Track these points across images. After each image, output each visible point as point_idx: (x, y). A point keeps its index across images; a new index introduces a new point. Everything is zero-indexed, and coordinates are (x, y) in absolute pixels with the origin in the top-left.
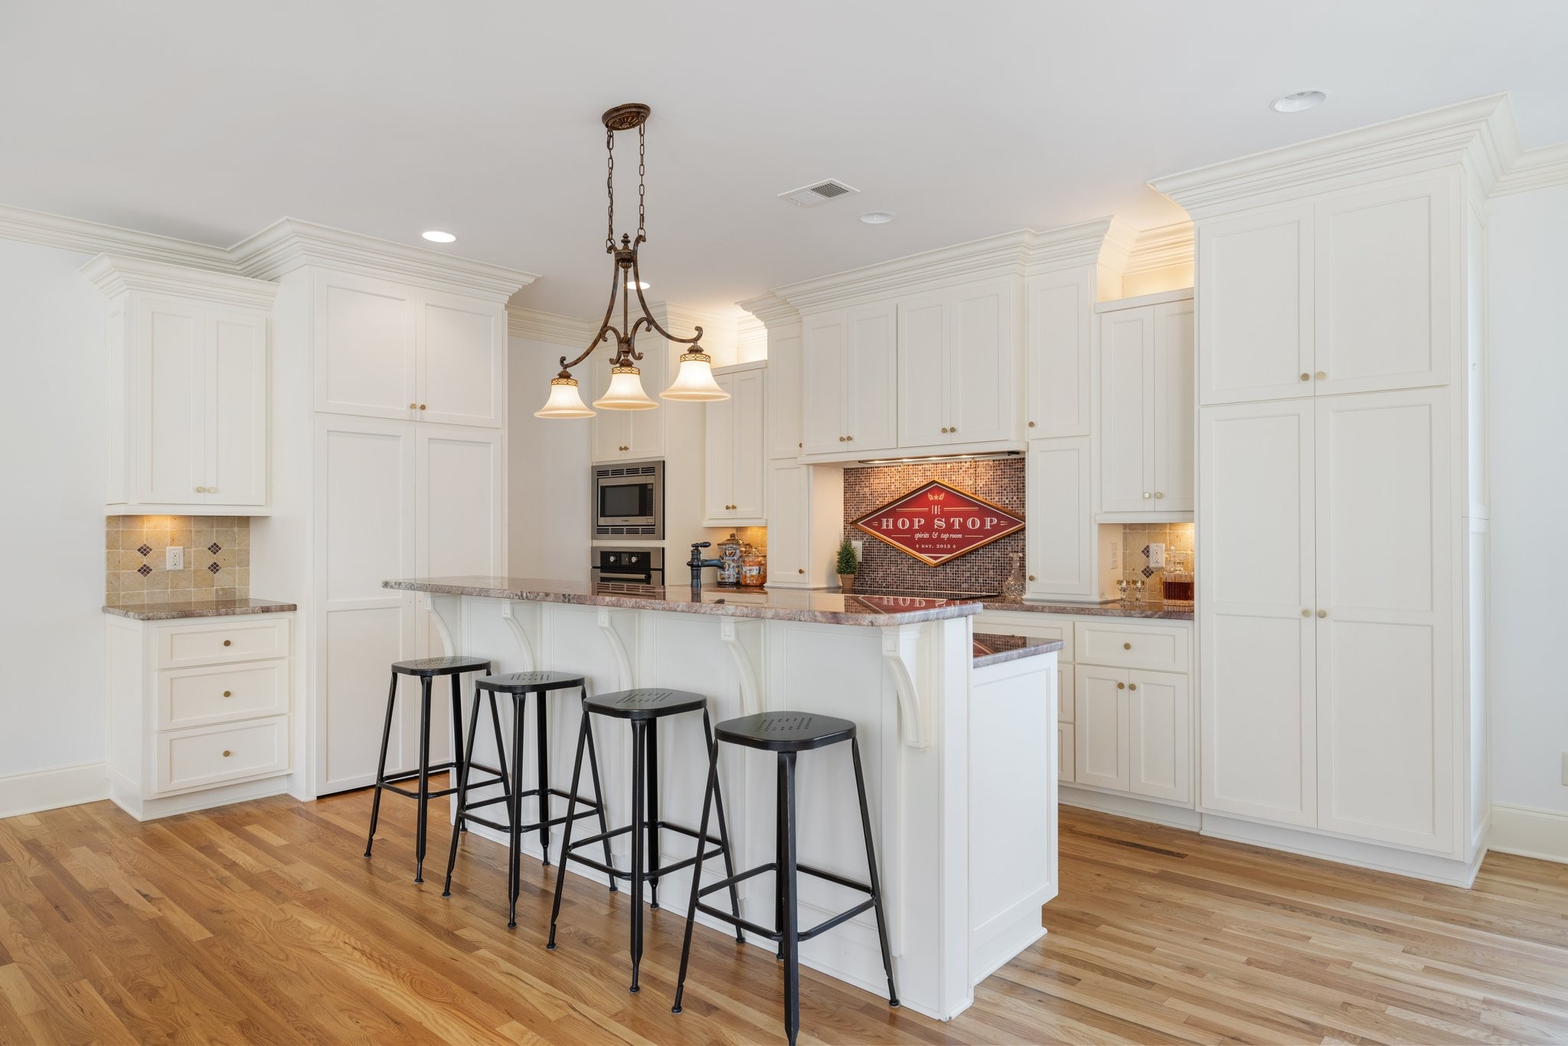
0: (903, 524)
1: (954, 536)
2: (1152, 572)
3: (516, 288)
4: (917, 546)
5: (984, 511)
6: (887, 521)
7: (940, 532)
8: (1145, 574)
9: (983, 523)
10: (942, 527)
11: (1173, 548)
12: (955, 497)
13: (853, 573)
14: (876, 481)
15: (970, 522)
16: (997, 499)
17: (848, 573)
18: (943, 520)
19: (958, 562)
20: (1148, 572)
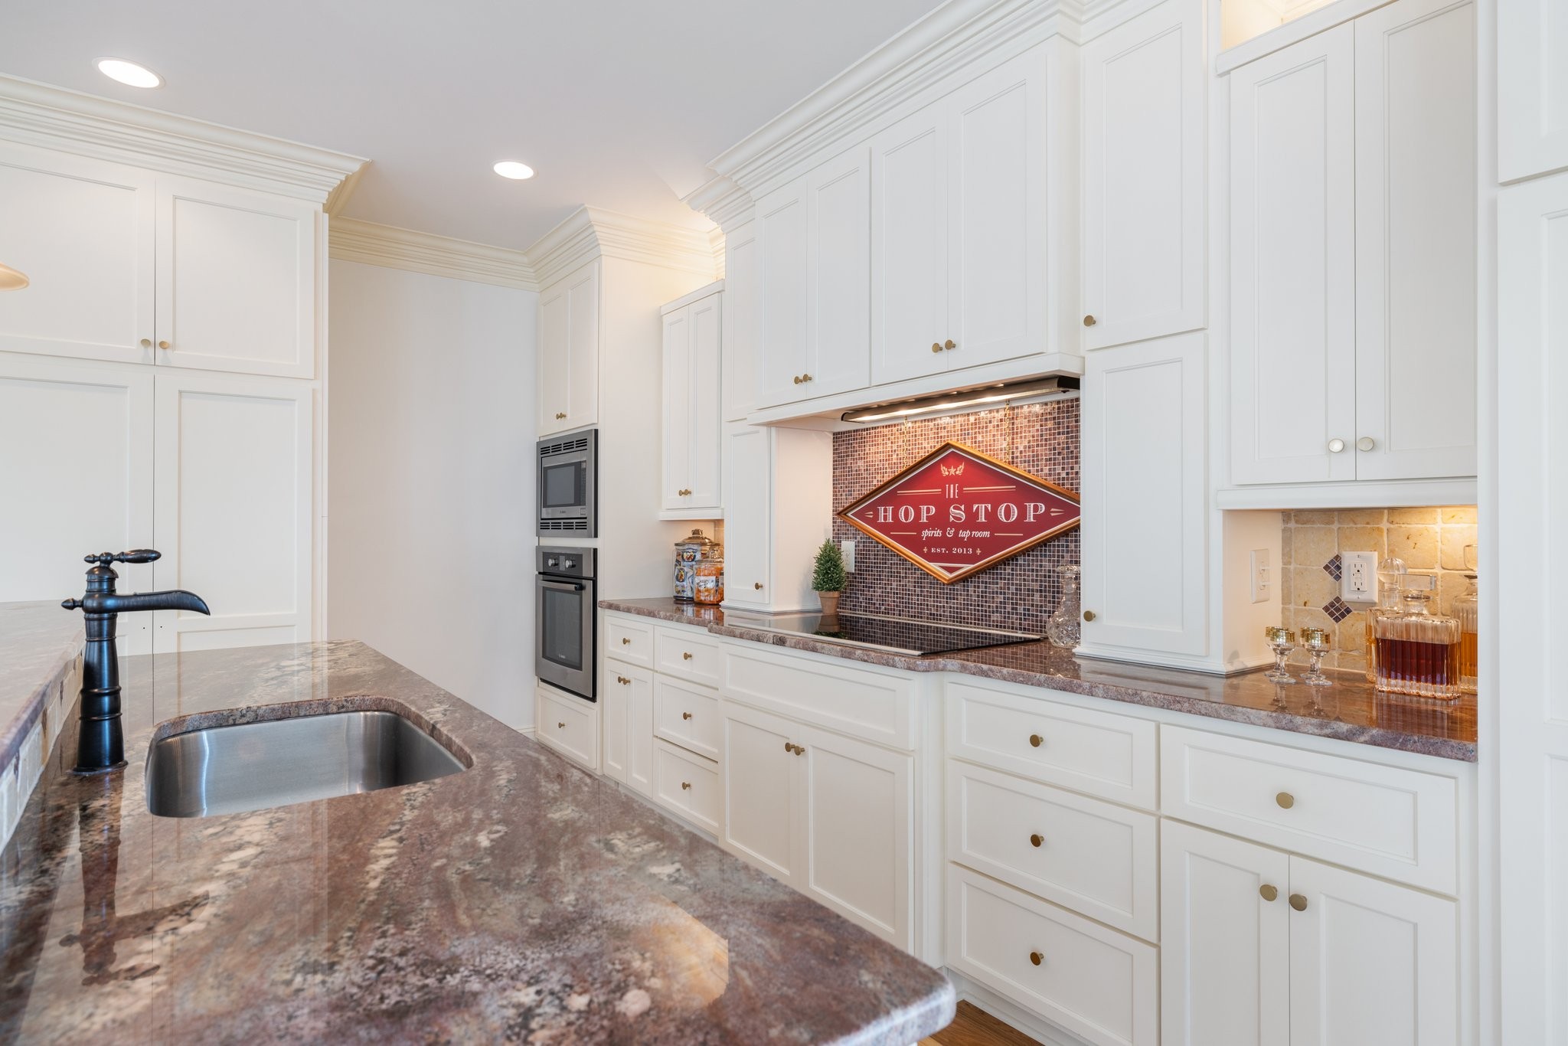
0: (906, 514)
1: (978, 534)
2: (1348, 611)
3: (336, 179)
4: (925, 550)
5: (1025, 491)
6: (885, 511)
7: (958, 527)
8: (1332, 614)
9: (1023, 513)
10: (960, 519)
11: (1398, 562)
12: (981, 470)
13: (835, 589)
14: (873, 449)
15: (1002, 508)
16: (1046, 470)
17: (829, 590)
18: (963, 507)
19: (985, 578)
20: (1338, 610)
